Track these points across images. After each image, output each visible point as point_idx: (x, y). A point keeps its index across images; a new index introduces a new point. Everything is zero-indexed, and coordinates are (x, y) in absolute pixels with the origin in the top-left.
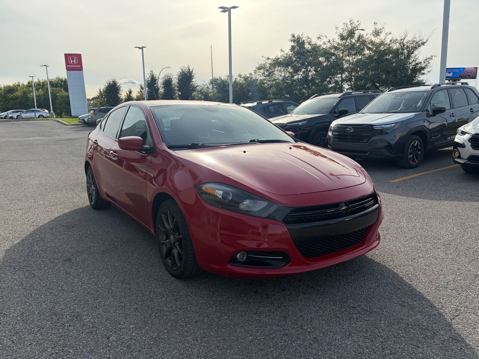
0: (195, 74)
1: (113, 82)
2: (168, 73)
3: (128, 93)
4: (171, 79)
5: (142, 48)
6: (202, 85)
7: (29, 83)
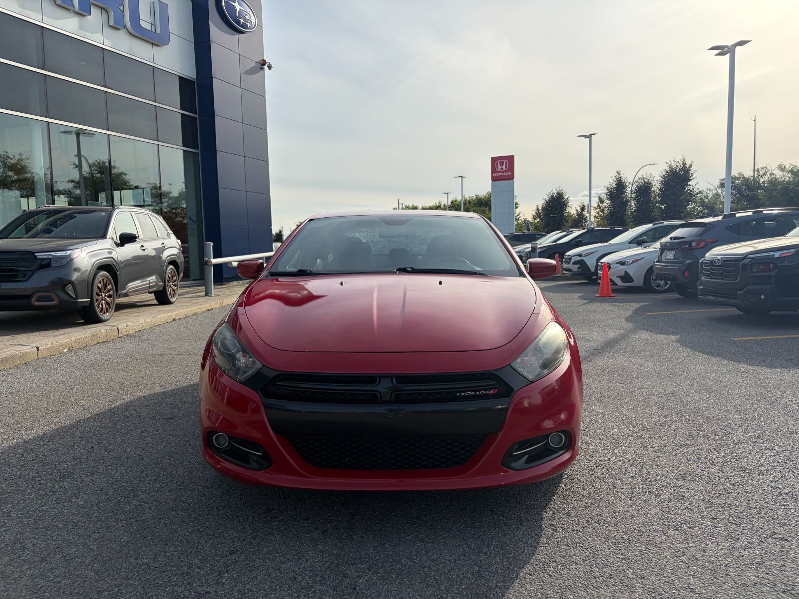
0: (696, 171)
1: (558, 193)
2: (646, 174)
3: (579, 210)
4: (651, 183)
5: (590, 136)
6: (705, 189)
7: (452, 203)
